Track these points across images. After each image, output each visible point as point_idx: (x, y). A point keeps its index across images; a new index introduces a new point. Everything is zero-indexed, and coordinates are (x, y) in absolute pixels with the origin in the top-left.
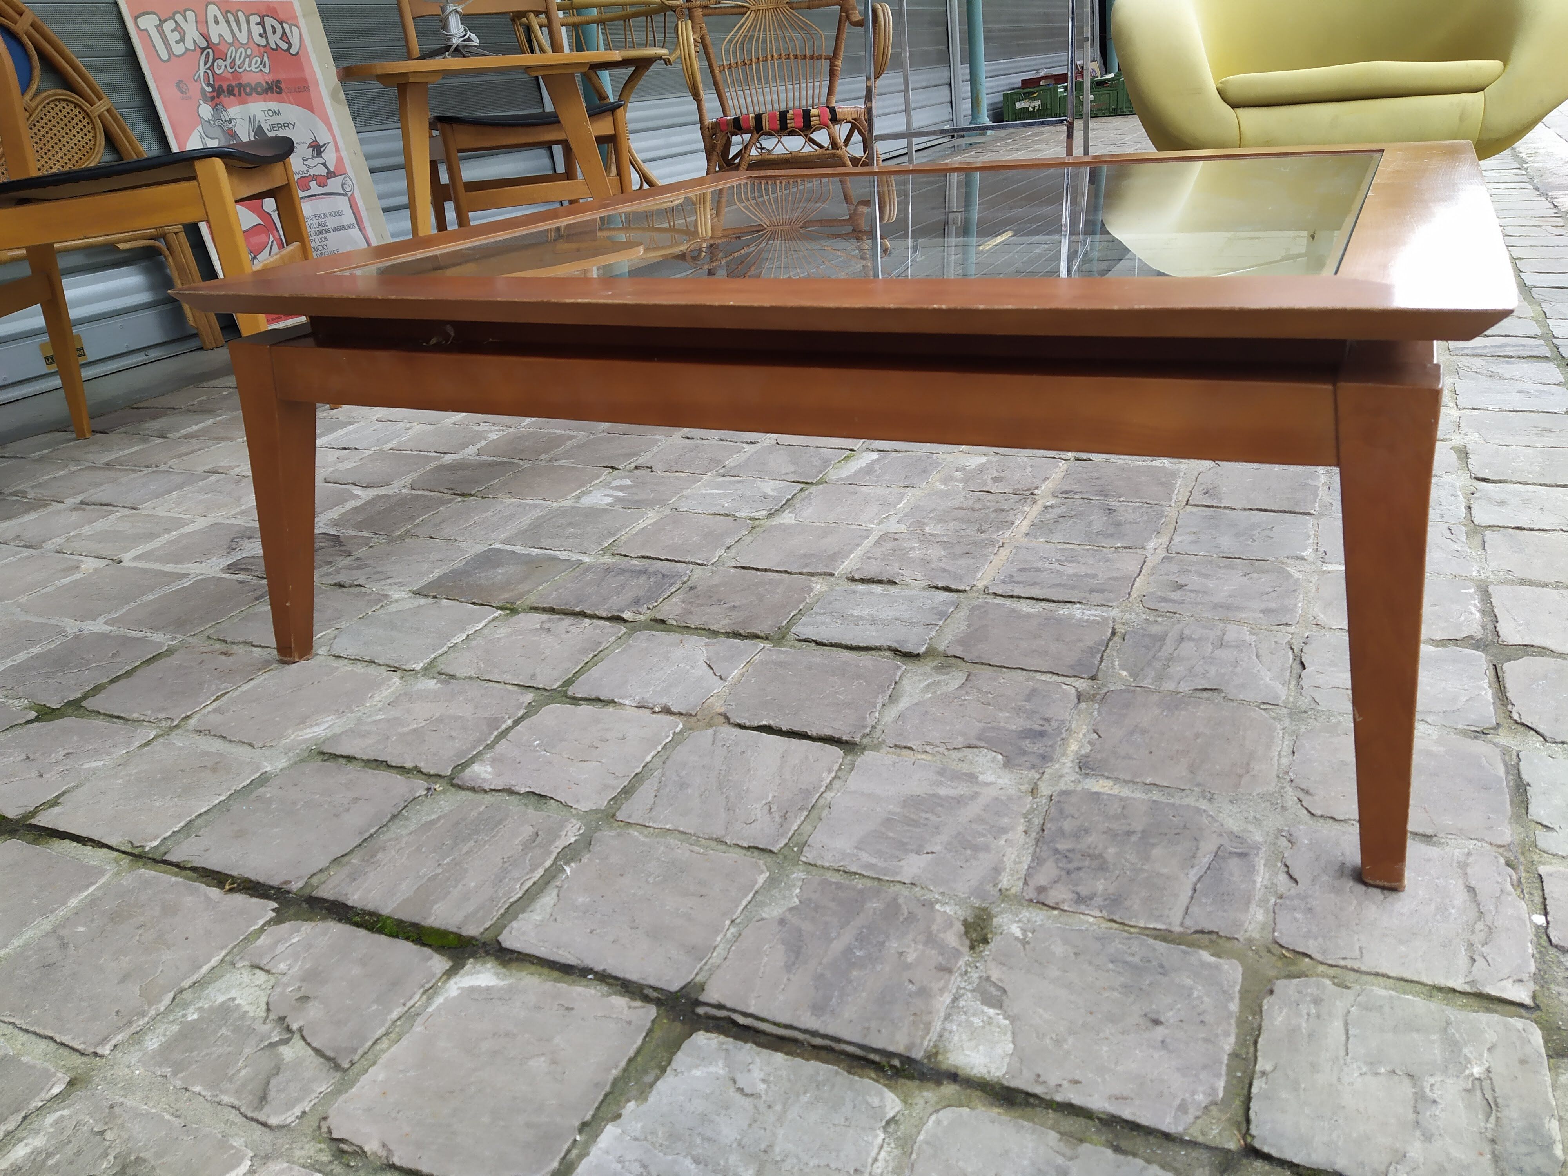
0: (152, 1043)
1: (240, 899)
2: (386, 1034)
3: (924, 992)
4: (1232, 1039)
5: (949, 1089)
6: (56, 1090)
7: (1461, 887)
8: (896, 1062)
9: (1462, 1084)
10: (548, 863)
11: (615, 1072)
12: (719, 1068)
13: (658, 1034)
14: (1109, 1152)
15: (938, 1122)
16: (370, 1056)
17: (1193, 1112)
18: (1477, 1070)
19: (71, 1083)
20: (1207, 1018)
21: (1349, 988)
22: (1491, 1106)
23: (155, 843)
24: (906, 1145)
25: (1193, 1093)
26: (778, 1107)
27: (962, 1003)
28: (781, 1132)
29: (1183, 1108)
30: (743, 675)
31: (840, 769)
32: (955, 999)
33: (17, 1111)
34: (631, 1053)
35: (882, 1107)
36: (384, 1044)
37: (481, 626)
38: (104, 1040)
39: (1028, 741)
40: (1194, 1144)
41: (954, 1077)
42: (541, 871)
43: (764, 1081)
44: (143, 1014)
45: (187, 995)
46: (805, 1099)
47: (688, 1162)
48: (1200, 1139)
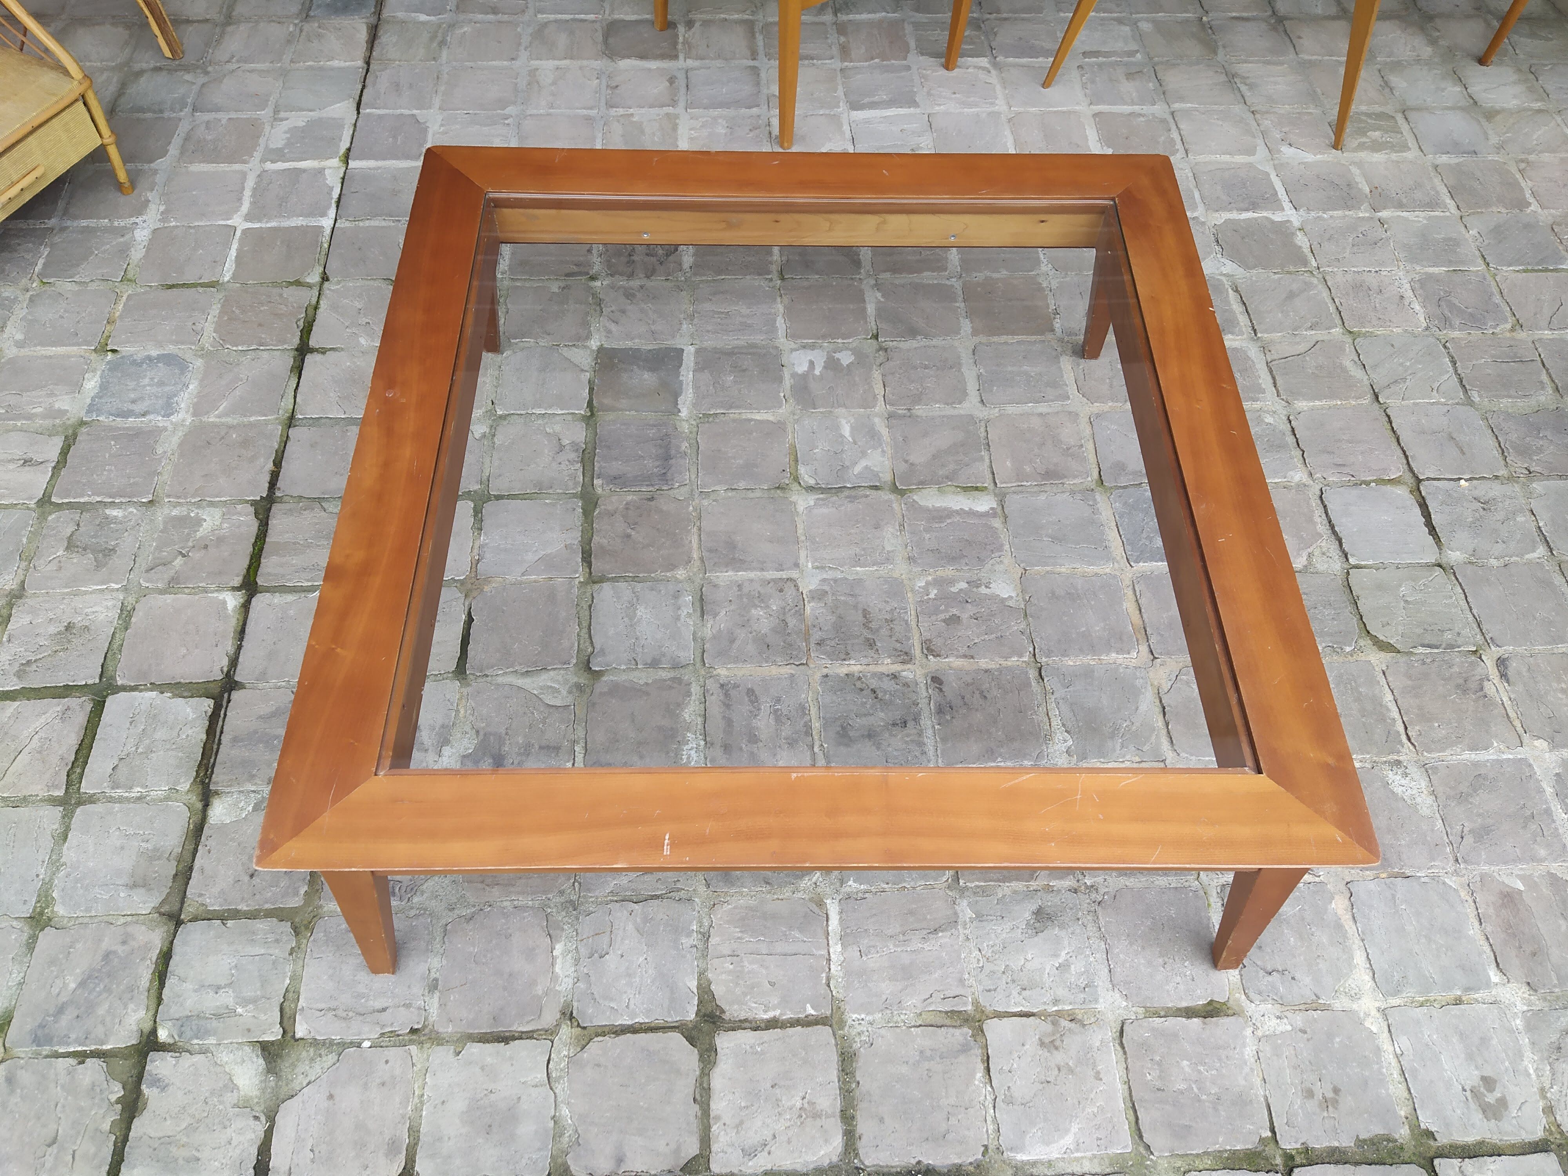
0: (175, 512)
1: (268, 478)
2: (193, 588)
3: (252, 777)
4: (245, 908)
5: (199, 805)
6: (143, 500)
7: (386, 1005)
8: (207, 781)
9: (231, 1004)
10: (316, 584)
11: (182, 681)
12: (192, 716)
13: (212, 685)
14: (174, 872)
15: (179, 807)
16: (180, 590)
17: (200, 900)
18: (240, 1010)
19: (150, 502)
20: (257, 897)
21: (291, 954)
22: (218, 1016)
23: (300, 417)
24: (167, 798)
25: (210, 898)
26: (174, 747)
27: (252, 795)
28: (162, 752)
29: (201, 895)
30: (535, 582)
31: (436, 675)
32: (254, 792)
33: (129, 497)
34: (194, 681)
35: (180, 784)
36: (186, 591)
37: (560, 412)
38: (169, 496)
39: (491, 761)
40: (182, 903)
41: (206, 805)
42: (310, 584)
43: (188, 736)
44: (186, 498)
45: (204, 503)
46: (180, 754)
47: (143, 727)
48: (185, 905)
